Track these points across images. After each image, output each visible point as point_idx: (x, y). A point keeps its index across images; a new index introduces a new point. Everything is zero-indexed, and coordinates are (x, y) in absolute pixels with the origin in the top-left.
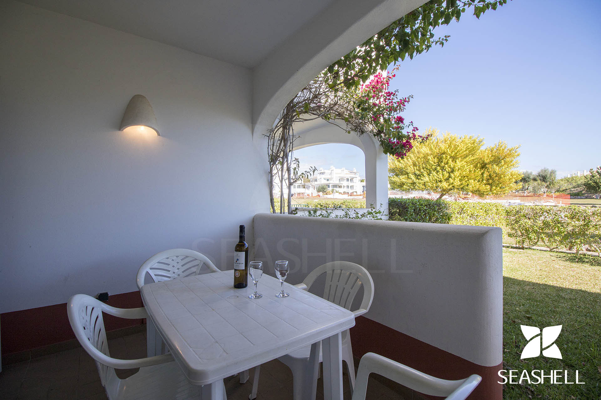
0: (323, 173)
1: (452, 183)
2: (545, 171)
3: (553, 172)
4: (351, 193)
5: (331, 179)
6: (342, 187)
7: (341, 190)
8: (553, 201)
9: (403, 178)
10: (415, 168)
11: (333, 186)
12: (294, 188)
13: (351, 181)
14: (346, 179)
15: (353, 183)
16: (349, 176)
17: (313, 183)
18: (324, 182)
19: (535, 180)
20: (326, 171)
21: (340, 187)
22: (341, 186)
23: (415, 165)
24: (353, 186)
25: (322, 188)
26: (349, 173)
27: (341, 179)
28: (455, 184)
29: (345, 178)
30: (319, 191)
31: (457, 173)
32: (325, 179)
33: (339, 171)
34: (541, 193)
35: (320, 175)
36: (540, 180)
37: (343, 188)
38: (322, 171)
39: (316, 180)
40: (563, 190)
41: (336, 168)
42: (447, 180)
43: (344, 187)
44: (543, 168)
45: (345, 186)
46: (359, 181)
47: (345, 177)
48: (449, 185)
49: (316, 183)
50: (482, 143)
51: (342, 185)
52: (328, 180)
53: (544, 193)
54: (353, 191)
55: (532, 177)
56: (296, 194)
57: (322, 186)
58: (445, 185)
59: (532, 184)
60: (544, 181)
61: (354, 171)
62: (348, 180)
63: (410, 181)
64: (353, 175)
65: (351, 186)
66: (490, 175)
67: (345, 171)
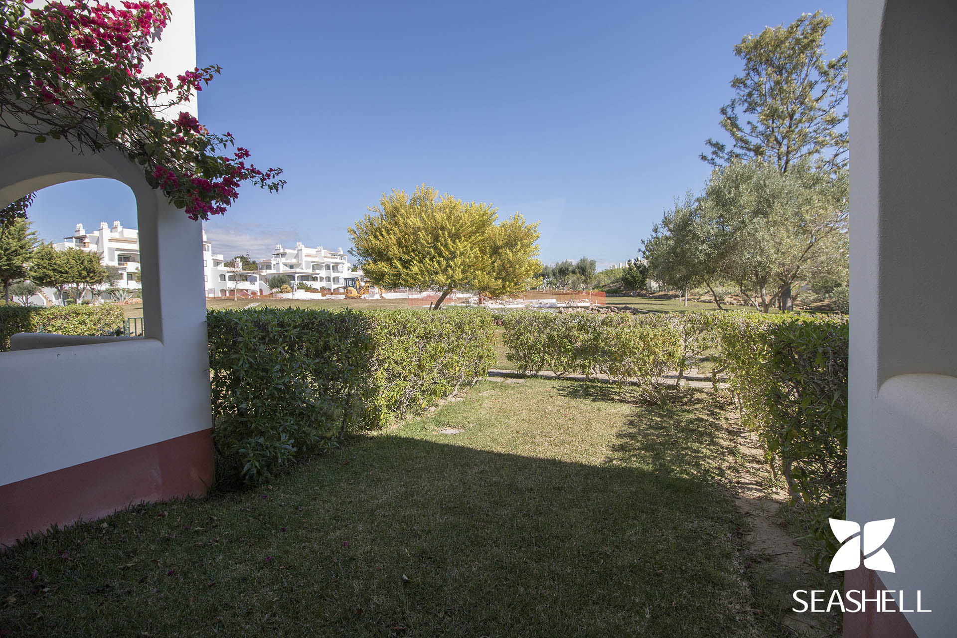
0: (283, 255)
1: (452, 276)
2: (584, 261)
3: (593, 264)
4: (334, 289)
5: (298, 265)
6: (319, 279)
7: (317, 285)
8: (588, 301)
9: (383, 266)
10: (401, 250)
11: (301, 276)
12: (221, 280)
13: (333, 269)
14: (326, 265)
15: (339, 272)
16: (330, 261)
17: (265, 273)
18: (283, 269)
19: (574, 272)
20: (287, 251)
21: (315, 279)
22: (317, 278)
23: (400, 245)
24: (338, 278)
25: (279, 281)
26: (329, 255)
27: (317, 266)
28: (456, 277)
29: (324, 265)
30: (272, 286)
31: (458, 261)
32: (286, 265)
33: (313, 251)
34: (581, 289)
35: (276, 257)
36: (580, 272)
37: (320, 281)
38: (282, 251)
39: (269, 267)
40: (603, 286)
41: (305, 247)
42: (445, 271)
43: (322, 279)
44: (582, 258)
45: (324, 277)
46: (349, 270)
47: (324, 263)
48: (447, 279)
49: (269, 272)
50: (495, 216)
51: (318, 276)
52: (292, 267)
53: (584, 289)
54: (338, 286)
55: (571, 269)
56: (227, 292)
57: (279, 276)
58: (442, 279)
59: (571, 279)
60: (583, 274)
61: (339, 253)
62: (328, 267)
63: (394, 271)
64: (338, 260)
65: (334, 278)
66: (503, 264)
67: (323, 251)
